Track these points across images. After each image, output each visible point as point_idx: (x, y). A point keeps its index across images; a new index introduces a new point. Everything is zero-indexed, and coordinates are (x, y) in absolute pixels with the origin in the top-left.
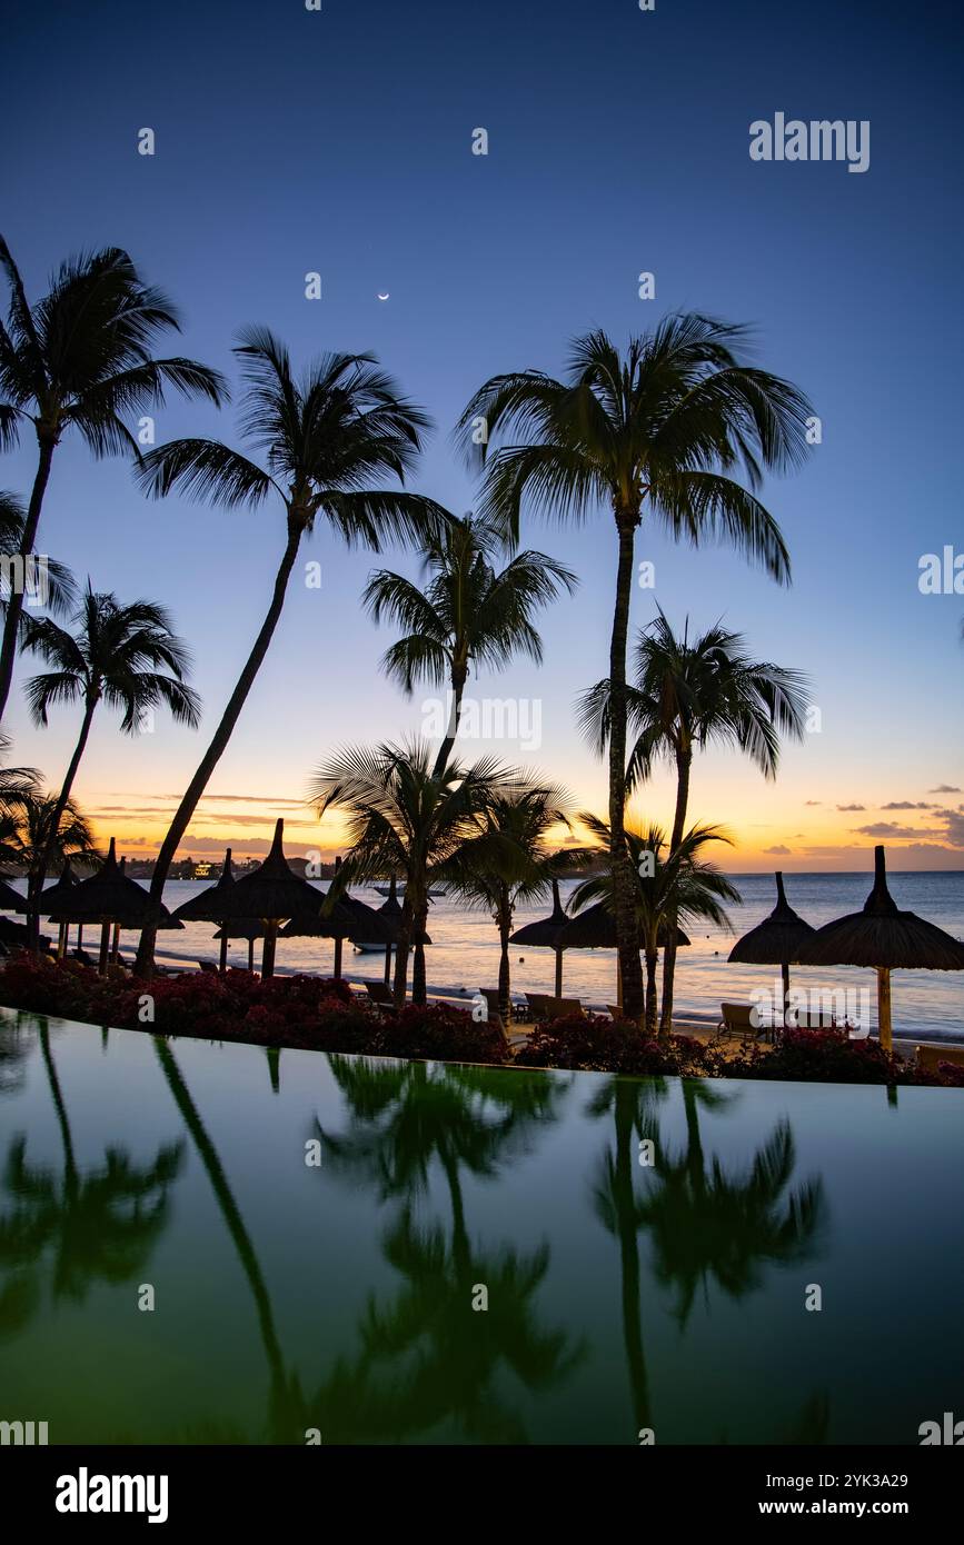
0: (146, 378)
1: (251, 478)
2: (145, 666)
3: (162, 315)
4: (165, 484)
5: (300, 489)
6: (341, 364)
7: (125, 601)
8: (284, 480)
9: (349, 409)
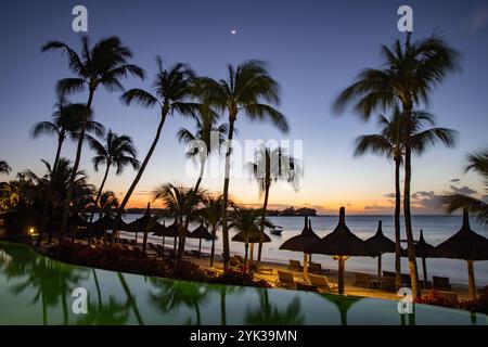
0: (122, 71)
1: (152, 100)
2: (126, 154)
3: (128, 53)
4: (128, 103)
5: (166, 103)
6: (179, 66)
7: (120, 135)
8: (161, 100)
9: (181, 78)
